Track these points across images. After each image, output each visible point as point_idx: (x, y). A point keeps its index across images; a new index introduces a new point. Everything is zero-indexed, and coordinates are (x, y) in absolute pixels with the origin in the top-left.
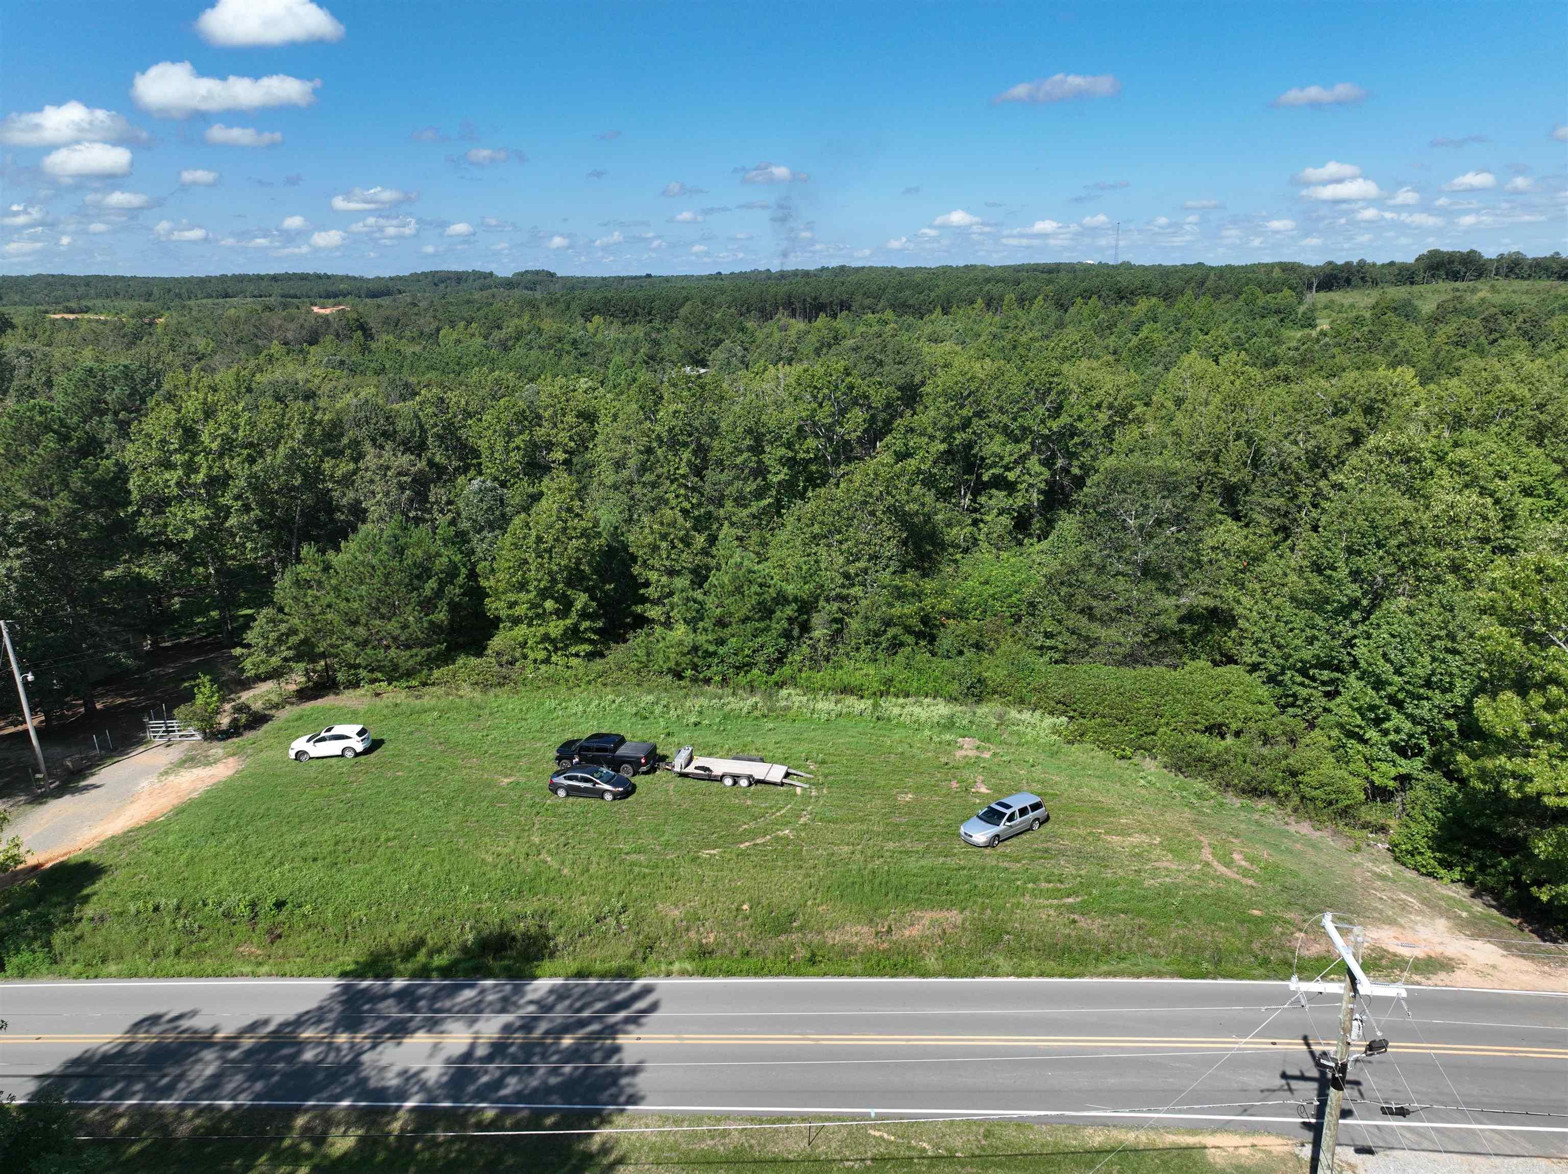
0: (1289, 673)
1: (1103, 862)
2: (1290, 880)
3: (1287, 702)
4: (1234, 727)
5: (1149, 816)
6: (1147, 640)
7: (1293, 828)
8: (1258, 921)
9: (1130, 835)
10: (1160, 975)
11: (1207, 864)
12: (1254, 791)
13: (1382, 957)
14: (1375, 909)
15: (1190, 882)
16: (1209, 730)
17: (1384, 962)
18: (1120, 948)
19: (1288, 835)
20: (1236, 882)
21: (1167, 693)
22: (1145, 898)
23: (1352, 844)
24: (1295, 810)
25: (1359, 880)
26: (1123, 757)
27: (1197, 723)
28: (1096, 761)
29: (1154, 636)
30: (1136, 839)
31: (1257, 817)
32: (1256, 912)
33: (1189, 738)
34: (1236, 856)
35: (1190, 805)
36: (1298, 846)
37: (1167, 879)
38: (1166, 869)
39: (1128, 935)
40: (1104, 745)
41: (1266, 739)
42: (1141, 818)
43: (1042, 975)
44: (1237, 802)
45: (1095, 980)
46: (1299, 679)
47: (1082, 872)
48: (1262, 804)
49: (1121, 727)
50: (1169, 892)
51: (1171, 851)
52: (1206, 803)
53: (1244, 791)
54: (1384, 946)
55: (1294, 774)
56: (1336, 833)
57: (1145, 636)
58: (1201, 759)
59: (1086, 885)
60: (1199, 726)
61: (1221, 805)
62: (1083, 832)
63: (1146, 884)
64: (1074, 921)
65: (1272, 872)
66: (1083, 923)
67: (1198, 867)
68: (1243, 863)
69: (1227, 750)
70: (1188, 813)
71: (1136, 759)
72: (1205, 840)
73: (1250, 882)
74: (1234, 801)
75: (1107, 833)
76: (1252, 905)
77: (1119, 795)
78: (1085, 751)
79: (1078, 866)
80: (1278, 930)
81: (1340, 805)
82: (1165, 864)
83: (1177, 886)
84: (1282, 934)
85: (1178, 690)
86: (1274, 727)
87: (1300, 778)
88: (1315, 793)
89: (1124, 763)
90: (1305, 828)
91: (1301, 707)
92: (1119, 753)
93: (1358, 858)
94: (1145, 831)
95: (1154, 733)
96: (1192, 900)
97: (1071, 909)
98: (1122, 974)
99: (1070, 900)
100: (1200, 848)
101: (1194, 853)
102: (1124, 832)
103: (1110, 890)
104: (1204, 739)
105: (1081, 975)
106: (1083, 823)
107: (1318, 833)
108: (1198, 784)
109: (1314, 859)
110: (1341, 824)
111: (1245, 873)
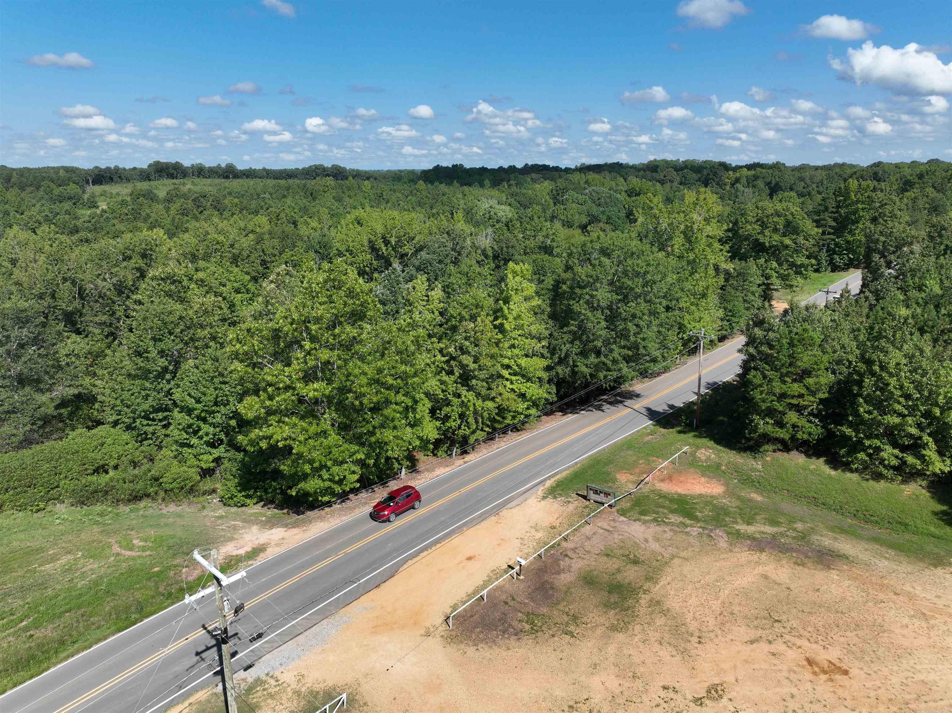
0: (138, 421)
1: (43, 586)
2: (171, 542)
3: (142, 438)
4: (112, 463)
5: (70, 541)
6: (35, 427)
7: (164, 511)
8: (158, 574)
9: (58, 560)
10: (105, 638)
11: (118, 554)
12: (135, 498)
13: (231, 560)
14: (221, 536)
15: (109, 571)
16: (96, 471)
17: (233, 563)
18: (71, 635)
19: (163, 516)
20: (139, 557)
21: (60, 458)
22: (81, 595)
23: (199, 506)
24: (163, 500)
25: (209, 524)
26: (38, 511)
27: (86, 469)
28: (19, 520)
29: (40, 423)
30: (64, 560)
31: (141, 513)
32: (156, 569)
33: (84, 481)
34: (135, 542)
35: (97, 523)
36: (171, 520)
37: (93, 576)
38: (92, 570)
39: (75, 625)
40: (22, 508)
41: (135, 464)
42: (64, 545)
43: (15, 686)
44: (127, 509)
45: (59, 666)
46: (145, 422)
47: (28, 600)
48: (142, 504)
49: (31, 491)
50: (96, 583)
51: (91, 557)
52: (107, 517)
53: (129, 501)
54: (230, 554)
55: (156, 479)
56: (189, 504)
57: (33, 424)
58: (96, 492)
59: (33, 608)
60: (89, 471)
61: (117, 514)
62: (20, 573)
63: (79, 586)
64: (31, 636)
65: (159, 542)
66: (38, 634)
67: (112, 558)
68: (141, 544)
69: (111, 480)
70: (96, 529)
71: (48, 509)
72: (112, 541)
73: (148, 553)
74: (124, 509)
75: (40, 566)
76: (153, 566)
77: (43, 536)
78: (8, 517)
79: (23, 598)
80: (172, 573)
81: (188, 487)
82: (89, 567)
83: (101, 577)
84: (175, 574)
85: (67, 453)
86: (138, 456)
87: (161, 480)
88: (171, 486)
89: (40, 514)
90: (172, 508)
91: (152, 439)
92: (35, 509)
93: (205, 512)
94: (69, 552)
95: (58, 487)
96: (114, 581)
97: (26, 629)
98: (78, 652)
99: (24, 623)
100: (110, 546)
101: (107, 551)
102: (54, 559)
103: (53, 602)
104: (94, 478)
105: (48, 668)
106: (19, 567)
107: (180, 508)
108: (98, 508)
109: (182, 523)
110: (191, 497)
111: (143, 549)
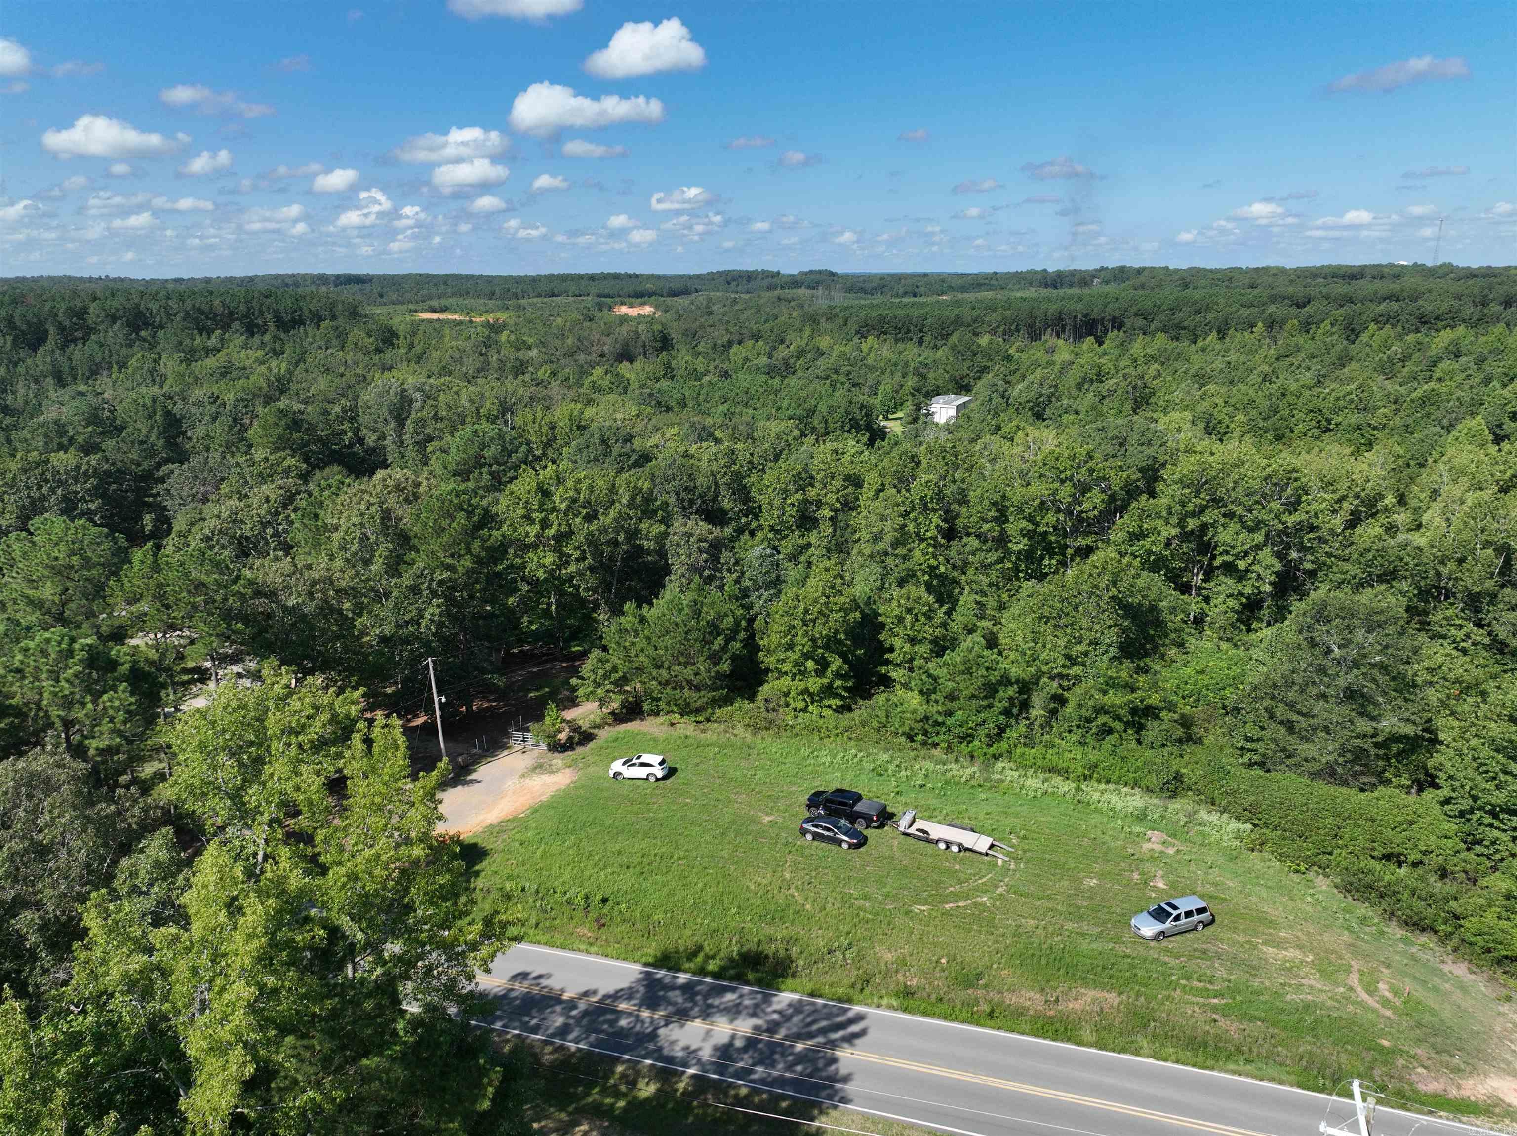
0: (1478, 814)
1: (1253, 970)
2: (1427, 1018)
3: (1471, 842)
4: (1412, 858)
5: (1308, 934)
6: (1341, 760)
7: (1446, 968)
8: (1381, 1049)
9: (1286, 949)
10: (1281, 1083)
11: (1351, 989)
12: (1417, 925)
13: (1496, 1106)
14: (1504, 1060)
15: (1330, 1003)
16: (1387, 857)
17: (1497, 1110)
18: (1250, 1050)
19: (1442, 975)
20: (1373, 1010)
21: (1349, 817)
22: (1283, 1010)
23: (1505, 992)
24: (1455, 950)
25: (1498, 1029)
26: (1297, 872)
27: (1373, 849)
28: (1271, 871)
29: (1349, 756)
30: (1291, 953)
31: (1414, 950)
32: (1385, 1043)
33: (1362, 865)
34: (1381, 986)
35: (1350, 929)
36: (1447, 986)
37: (1309, 997)
38: (1311, 987)
39: (1260, 1041)
40: (1282, 857)
41: (1444, 874)
42: (1299, 934)
43: (1177, 1062)
44: (1400, 933)
45: (1222, 1075)
46: (1488, 820)
47: (1232, 977)
48: (1423, 938)
49: (1299, 841)
50: (1307, 1007)
51: (1320, 971)
52: (1367, 929)
53: (1407, 924)
54: (1502, 1096)
55: (1457, 918)
56: (1491, 979)
57: (1340, 755)
58: (1370, 887)
59: (1232, 991)
60: (1376, 853)
61: (1382, 933)
62: (1241, 939)
63: (1289, 997)
64: (1215, 1021)
65: (1411, 1006)
66: (1223, 1023)
67: (1342, 990)
68: (1387, 994)
69: (1399, 881)
70: (1346, 937)
71: (1311, 875)
72: (1356, 965)
73: (1388, 1013)
74: (1396, 931)
75: (1264, 944)
76: (1383, 1034)
77: (1285, 907)
78: (1263, 860)
79: (1230, 971)
80: (1401, 1062)
81: (1496, 954)
82: (1312, 982)
83: (1316, 1005)
84: (1404, 1067)
85: (1361, 815)
86: (1455, 865)
87: (1462, 922)
88: (1473, 939)
89: (1296, 877)
90: (1460, 970)
91: (1487, 847)
92: (1294, 867)
93: (1505, 1008)
94: (1300, 947)
95: (1330, 853)
96: (1326, 1020)
97: (1215, 1009)
98: (1247, 1075)
99: (1216, 1001)
100: (1348, 971)
101: (1342, 976)
102: (1280, 945)
103: (1254, 998)
104: (1377, 866)
105: (1212, 1069)
106: (1244, 931)
107: (1473, 977)
108: (1363, 909)
109: (1459, 1002)
110: (1500, 971)
111: (1385, 1003)
